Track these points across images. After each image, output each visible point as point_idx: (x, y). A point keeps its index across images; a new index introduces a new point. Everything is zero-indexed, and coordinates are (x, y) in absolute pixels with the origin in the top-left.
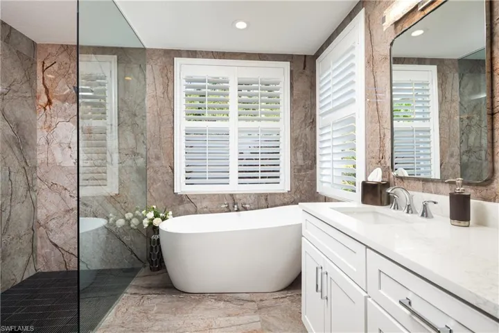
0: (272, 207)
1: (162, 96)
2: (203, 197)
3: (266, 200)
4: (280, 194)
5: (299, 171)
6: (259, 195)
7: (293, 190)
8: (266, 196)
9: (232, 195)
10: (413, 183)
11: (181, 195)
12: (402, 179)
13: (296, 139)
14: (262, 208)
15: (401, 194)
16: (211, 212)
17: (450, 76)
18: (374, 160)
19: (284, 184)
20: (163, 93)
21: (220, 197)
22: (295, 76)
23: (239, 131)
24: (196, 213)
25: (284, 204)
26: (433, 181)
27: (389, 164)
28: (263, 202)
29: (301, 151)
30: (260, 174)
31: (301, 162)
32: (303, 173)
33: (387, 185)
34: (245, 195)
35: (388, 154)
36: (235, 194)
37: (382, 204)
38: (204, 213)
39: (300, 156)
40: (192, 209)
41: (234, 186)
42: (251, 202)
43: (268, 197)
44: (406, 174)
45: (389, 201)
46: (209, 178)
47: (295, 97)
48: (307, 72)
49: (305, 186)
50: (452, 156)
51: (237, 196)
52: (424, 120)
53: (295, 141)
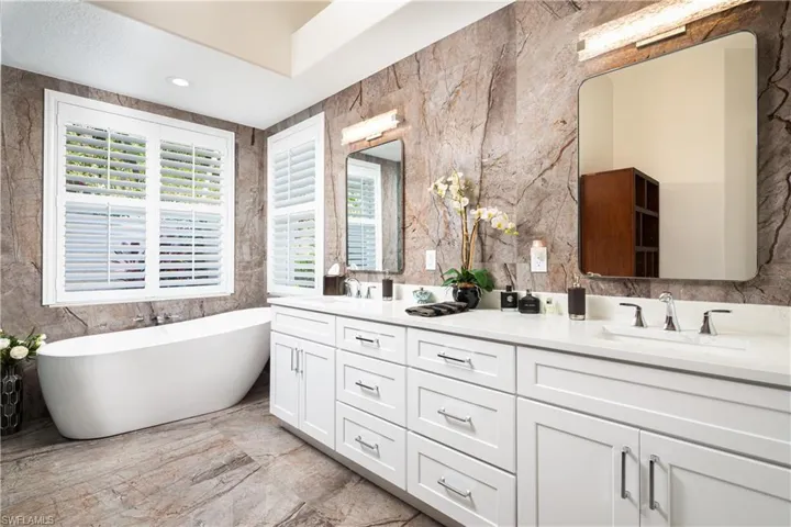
0: (208, 315)
1: (18, 146)
2: (100, 309)
3: (201, 306)
4: (220, 299)
5: (245, 268)
6: (191, 302)
7: (237, 294)
8: (201, 302)
9: (149, 304)
10: (362, 275)
11: (57, 308)
12: (354, 272)
13: (242, 229)
14: (195, 318)
15: (353, 285)
16: (112, 330)
17: (391, 176)
18: (331, 257)
19: (226, 285)
20: (20, 142)
21: (130, 308)
22: (242, 152)
23: (162, 214)
24: (86, 333)
25: (226, 311)
26: (375, 273)
27: (344, 260)
28: (197, 310)
29: (248, 243)
30: (193, 273)
31: (247, 258)
32: (249, 272)
33: (343, 278)
34: (171, 303)
35: (344, 251)
36: (154, 302)
37: (339, 294)
38: (101, 332)
39: (246, 249)
40: (78, 329)
41: (153, 290)
42: (178, 310)
43: (205, 304)
44: (357, 268)
45: (345, 291)
46: (112, 280)
47: (241, 177)
48: (255, 147)
49: (253, 287)
50: (391, 253)
51: (158, 304)
52: (370, 217)
53: (239, 232)
